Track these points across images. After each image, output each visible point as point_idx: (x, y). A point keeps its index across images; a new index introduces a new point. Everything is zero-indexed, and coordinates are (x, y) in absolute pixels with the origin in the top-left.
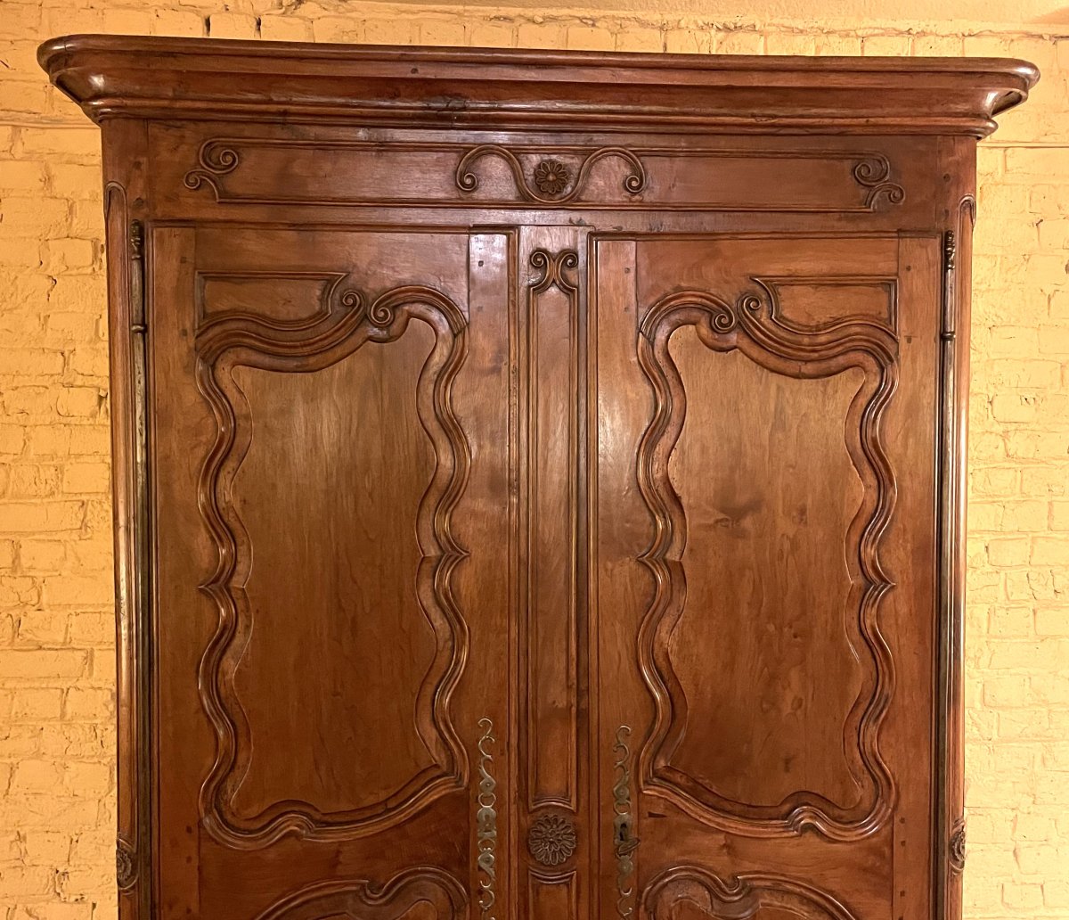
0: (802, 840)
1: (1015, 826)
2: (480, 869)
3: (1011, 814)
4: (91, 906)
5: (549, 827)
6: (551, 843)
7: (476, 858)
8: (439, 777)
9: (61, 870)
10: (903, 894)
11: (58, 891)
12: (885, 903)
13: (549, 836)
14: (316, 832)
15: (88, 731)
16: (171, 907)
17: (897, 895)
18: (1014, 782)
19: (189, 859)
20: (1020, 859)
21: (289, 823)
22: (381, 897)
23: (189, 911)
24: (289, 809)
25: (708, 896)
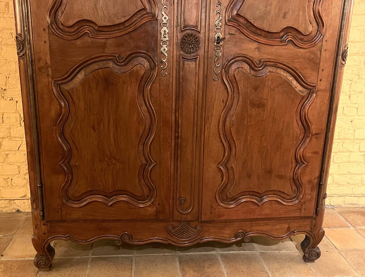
0: (287, 47)
1: (351, 87)
2: (162, 53)
3: (350, 82)
4: (16, 102)
5: (189, 38)
6: (190, 44)
7: (160, 49)
8: (145, 14)
9: (3, 88)
10: (323, 70)
11: (3, 96)
12: (316, 74)
13: (189, 42)
14: (96, 34)
15: (9, 35)
16: (39, 61)
17: (320, 70)
18: (352, 71)
19: (45, 42)
20: (351, 99)
21: (85, 29)
22: (123, 62)
23: (46, 63)
24: (85, 24)
25: (249, 68)
